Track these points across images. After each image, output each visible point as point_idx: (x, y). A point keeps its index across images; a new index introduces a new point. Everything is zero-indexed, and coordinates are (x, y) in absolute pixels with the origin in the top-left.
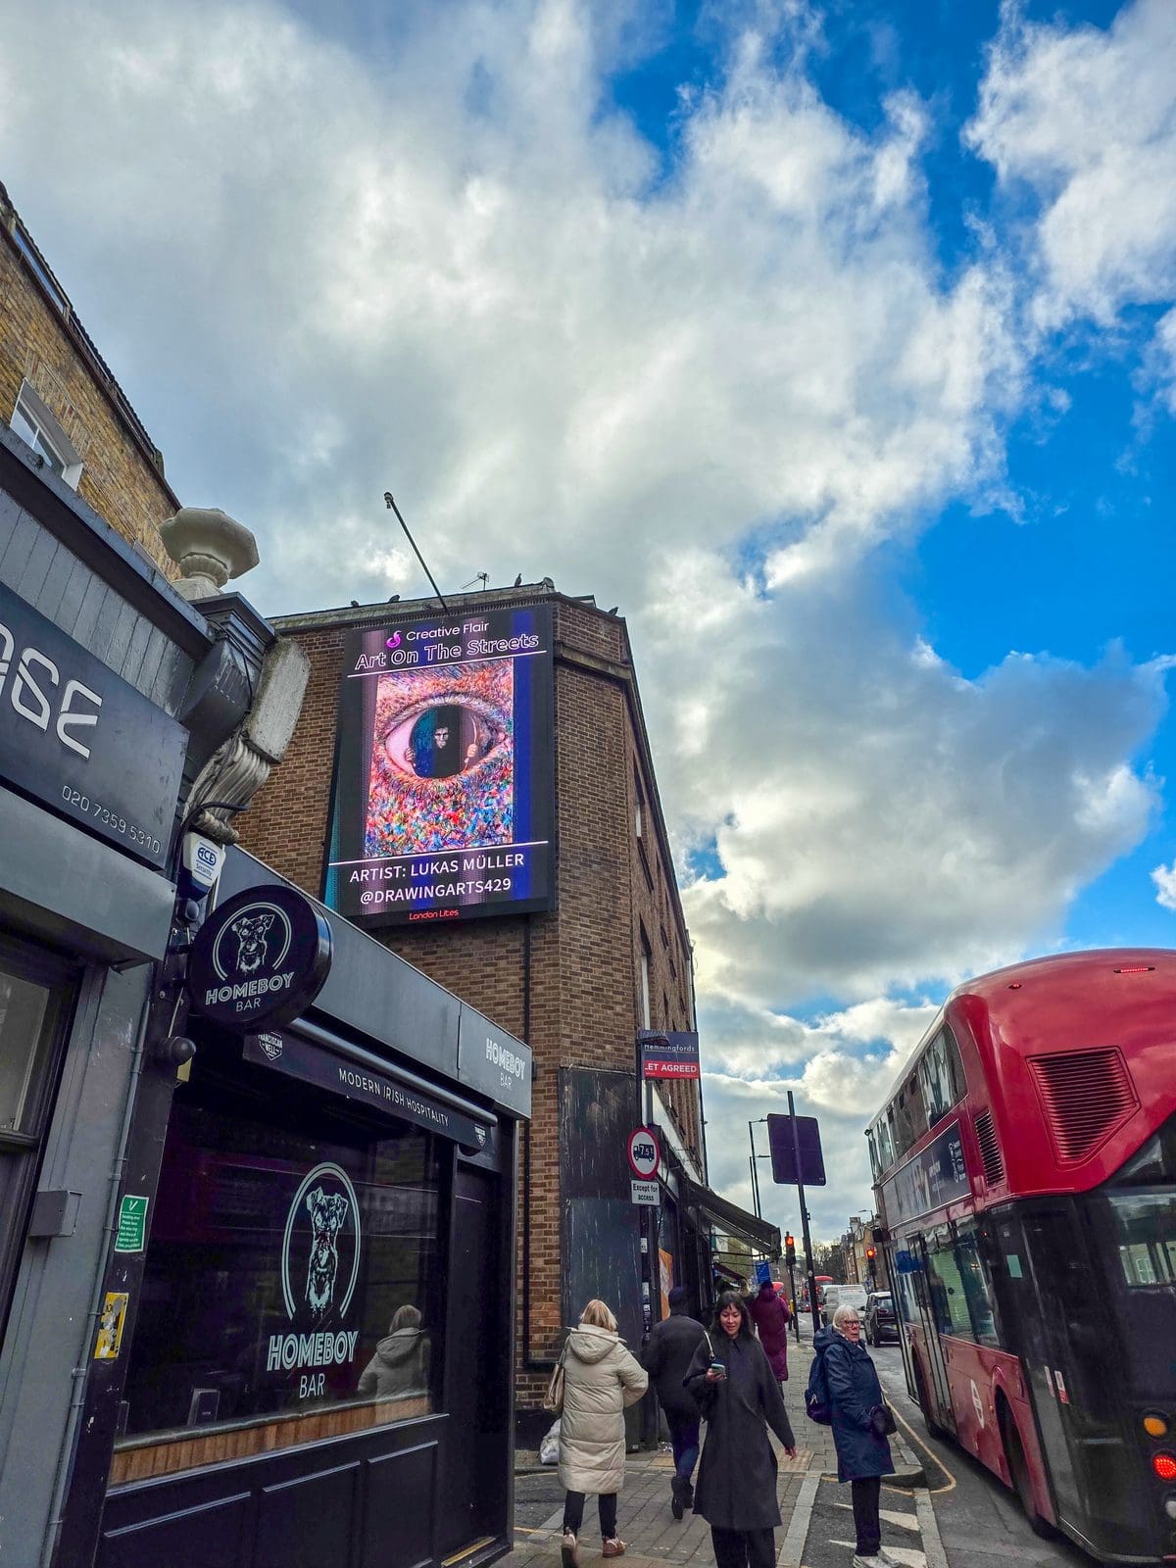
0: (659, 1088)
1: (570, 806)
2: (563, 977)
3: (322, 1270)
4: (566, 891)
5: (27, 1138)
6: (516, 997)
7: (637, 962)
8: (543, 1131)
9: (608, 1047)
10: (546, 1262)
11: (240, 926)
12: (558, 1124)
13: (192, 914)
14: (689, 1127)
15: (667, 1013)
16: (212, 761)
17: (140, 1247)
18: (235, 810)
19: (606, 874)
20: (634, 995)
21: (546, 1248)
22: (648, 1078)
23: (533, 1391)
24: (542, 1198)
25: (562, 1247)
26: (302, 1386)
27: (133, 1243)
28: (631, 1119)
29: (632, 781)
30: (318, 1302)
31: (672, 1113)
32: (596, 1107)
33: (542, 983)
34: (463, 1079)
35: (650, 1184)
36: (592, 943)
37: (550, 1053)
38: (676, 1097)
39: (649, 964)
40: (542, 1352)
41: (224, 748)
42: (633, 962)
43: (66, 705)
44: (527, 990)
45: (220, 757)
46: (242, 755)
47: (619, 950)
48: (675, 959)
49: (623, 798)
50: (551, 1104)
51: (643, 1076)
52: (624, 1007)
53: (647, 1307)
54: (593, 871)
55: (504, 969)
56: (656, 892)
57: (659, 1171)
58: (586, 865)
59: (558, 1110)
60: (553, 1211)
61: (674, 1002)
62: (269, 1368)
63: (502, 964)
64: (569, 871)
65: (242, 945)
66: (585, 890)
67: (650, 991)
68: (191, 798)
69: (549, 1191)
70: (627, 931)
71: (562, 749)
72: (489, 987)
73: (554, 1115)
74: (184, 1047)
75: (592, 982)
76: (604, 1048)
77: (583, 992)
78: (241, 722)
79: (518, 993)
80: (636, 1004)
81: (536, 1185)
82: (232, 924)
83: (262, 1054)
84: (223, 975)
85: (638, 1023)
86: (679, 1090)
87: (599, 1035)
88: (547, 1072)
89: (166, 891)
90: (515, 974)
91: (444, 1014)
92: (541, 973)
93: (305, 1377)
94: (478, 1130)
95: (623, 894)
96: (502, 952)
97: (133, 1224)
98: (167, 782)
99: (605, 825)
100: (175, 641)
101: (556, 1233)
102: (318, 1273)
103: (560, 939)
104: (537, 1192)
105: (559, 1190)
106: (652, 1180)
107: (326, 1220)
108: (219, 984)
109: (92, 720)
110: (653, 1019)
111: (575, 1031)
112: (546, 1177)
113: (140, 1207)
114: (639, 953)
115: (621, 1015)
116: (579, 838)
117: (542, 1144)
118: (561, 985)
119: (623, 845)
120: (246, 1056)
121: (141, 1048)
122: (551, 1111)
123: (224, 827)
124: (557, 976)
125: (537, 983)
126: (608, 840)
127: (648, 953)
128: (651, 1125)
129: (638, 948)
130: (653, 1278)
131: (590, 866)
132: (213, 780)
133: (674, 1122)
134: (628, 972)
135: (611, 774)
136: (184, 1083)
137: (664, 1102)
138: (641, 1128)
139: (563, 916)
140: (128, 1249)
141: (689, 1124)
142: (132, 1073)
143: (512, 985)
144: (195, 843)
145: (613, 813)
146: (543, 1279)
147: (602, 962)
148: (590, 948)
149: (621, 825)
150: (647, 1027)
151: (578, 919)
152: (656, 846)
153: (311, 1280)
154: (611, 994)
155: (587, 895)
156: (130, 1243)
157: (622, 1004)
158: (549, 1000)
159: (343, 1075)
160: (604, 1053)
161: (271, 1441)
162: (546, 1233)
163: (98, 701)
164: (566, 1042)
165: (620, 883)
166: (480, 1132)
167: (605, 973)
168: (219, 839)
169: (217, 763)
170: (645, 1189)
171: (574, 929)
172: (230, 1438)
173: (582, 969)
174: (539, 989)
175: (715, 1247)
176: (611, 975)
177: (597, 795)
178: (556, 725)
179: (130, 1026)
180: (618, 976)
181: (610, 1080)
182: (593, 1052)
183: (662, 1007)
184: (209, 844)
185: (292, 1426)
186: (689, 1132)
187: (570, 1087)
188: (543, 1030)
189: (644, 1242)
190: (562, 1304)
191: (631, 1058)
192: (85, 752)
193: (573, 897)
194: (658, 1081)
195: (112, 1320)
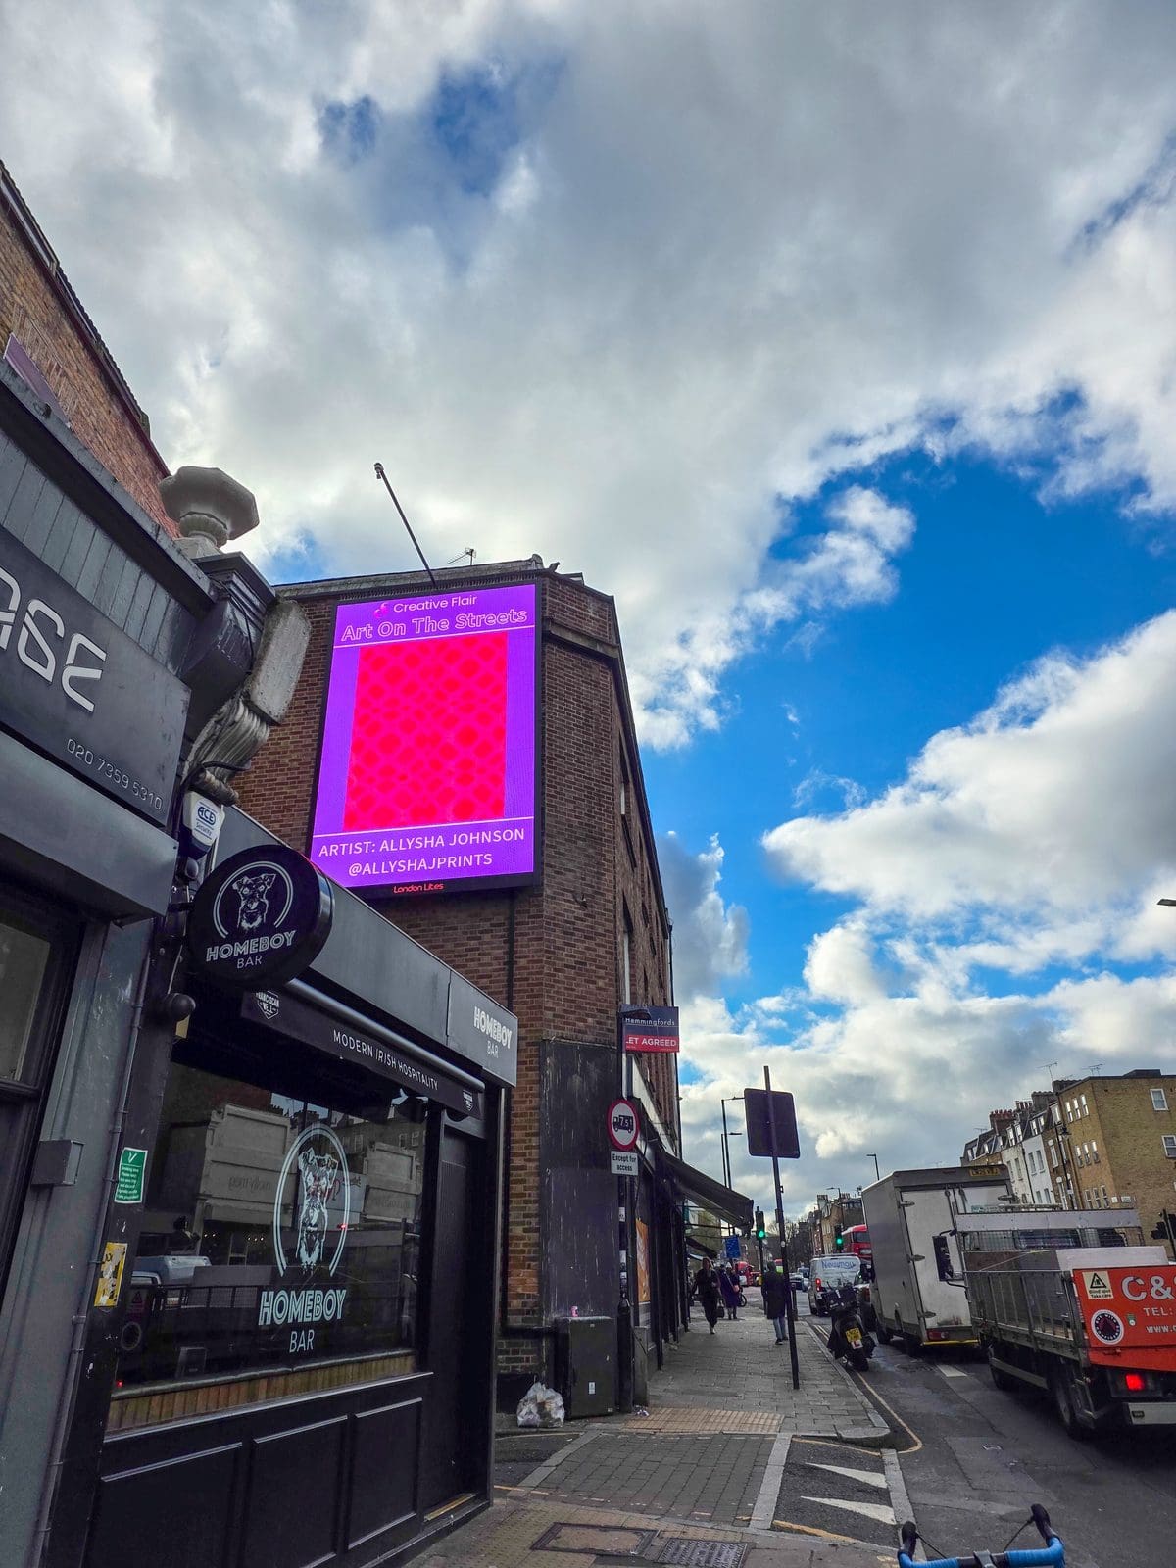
0: (638, 1063)
1: (556, 783)
2: (546, 951)
3: (312, 1229)
4: (551, 867)
5: (30, 1087)
6: (500, 970)
7: (619, 937)
8: (524, 1102)
9: (590, 1020)
10: (525, 1231)
11: (241, 885)
12: (540, 1095)
13: (191, 872)
14: (665, 1102)
15: (646, 989)
16: (212, 721)
17: (139, 1199)
18: (234, 771)
19: (591, 850)
20: (616, 970)
21: (526, 1216)
22: (628, 1052)
23: (510, 1356)
24: (523, 1168)
25: (541, 1215)
26: (292, 1341)
27: (132, 1194)
28: (611, 1090)
29: (617, 760)
30: (309, 1259)
31: (650, 1087)
32: (577, 1080)
33: (526, 957)
34: (452, 1045)
35: (628, 1154)
36: (576, 918)
37: (532, 1025)
38: (653, 1072)
39: (631, 941)
40: (520, 1318)
41: (225, 708)
42: (616, 938)
43: (70, 659)
44: (510, 963)
45: (220, 717)
46: (243, 716)
47: (603, 925)
48: (655, 937)
49: (609, 776)
50: (533, 1075)
51: (624, 1050)
52: (606, 981)
53: (624, 1274)
54: (579, 848)
55: (488, 943)
56: (638, 870)
57: (638, 1142)
58: (571, 841)
59: (540, 1082)
60: (533, 1181)
61: (653, 979)
62: (261, 1323)
63: (487, 937)
64: (555, 847)
65: (243, 903)
66: (570, 866)
67: (631, 967)
68: (191, 758)
69: (530, 1161)
70: (611, 906)
71: (549, 726)
72: (473, 960)
73: (536, 1087)
74: (184, 1002)
75: (575, 957)
76: (585, 1021)
77: (567, 966)
78: (241, 683)
79: (502, 967)
80: (618, 979)
81: (516, 1155)
82: (233, 882)
83: (259, 1012)
84: (223, 932)
85: (619, 997)
86: (656, 1065)
87: (580, 1008)
88: (529, 1044)
89: (166, 849)
90: (498, 948)
91: (435, 980)
92: (526, 947)
93: (295, 1332)
94: (466, 1096)
95: (607, 871)
96: (486, 925)
97: (132, 1176)
98: (169, 740)
99: (590, 802)
100: (177, 600)
101: (535, 1202)
102: (308, 1232)
103: (545, 913)
104: (517, 1162)
105: (539, 1160)
106: (631, 1151)
107: (317, 1179)
108: (221, 942)
109: (96, 674)
110: (633, 994)
111: (557, 1004)
112: (527, 1147)
113: (138, 1161)
114: (622, 929)
115: (604, 989)
116: (565, 814)
117: (522, 1115)
118: (545, 959)
119: (607, 821)
120: (244, 1014)
121: (141, 1004)
122: (533, 1082)
123: (223, 786)
124: (541, 950)
125: (520, 957)
126: (594, 817)
127: (630, 930)
128: (631, 1096)
129: (621, 925)
130: (629, 1247)
131: (575, 842)
132: (213, 739)
133: (651, 1096)
134: (611, 947)
135: (598, 751)
136: (182, 1039)
137: (643, 1075)
138: (621, 1099)
139: (548, 891)
140: (127, 1200)
141: (665, 1099)
142: (132, 1028)
143: (496, 959)
144: (195, 801)
145: (599, 791)
146: (522, 1247)
147: (586, 937)
148: (574, 923)
149: (606, 802)
150: (628, 1002)
151: (563, 895)
152: (639, 825)
153: (302, 1239)
154: (594, 968)
155: (570, 871)
156: (129, 1195)
157: (604, 978)
158: (532, 974)
159: (337, 1037)
160: (587, 1027)
161: (262, 1394)
162: (526, 1202)
163: (102, 655)
164: (549, 1015)
165: (604, 860)
166: (468, 1097)
167: (587, 948)
168: (219, 799)
169: (217, 722)
170: (624, 1159)
171: (559, 904)
172: (223, 1389)
173: (566, 944)
174: (523, 962)
175: (688, 1220)
176: (595, 950)
177: (584, 773)
178: (544, 701)
179: (131, 981)
180: (601, 951)
181: (591, 1053)
182: (575, 1025)
183: (642, 984)
184: (209, 804)
185: (282, 1380)
186: (665, 1106)
187: (553, 1059)
188: (526, 1003)
189: (623, 1211)
190: (540, 1272)
191: (612, 1031)
192: (90, 706)
193: (557, 873)
194: (637, 1054)
195: (111, 1269)
